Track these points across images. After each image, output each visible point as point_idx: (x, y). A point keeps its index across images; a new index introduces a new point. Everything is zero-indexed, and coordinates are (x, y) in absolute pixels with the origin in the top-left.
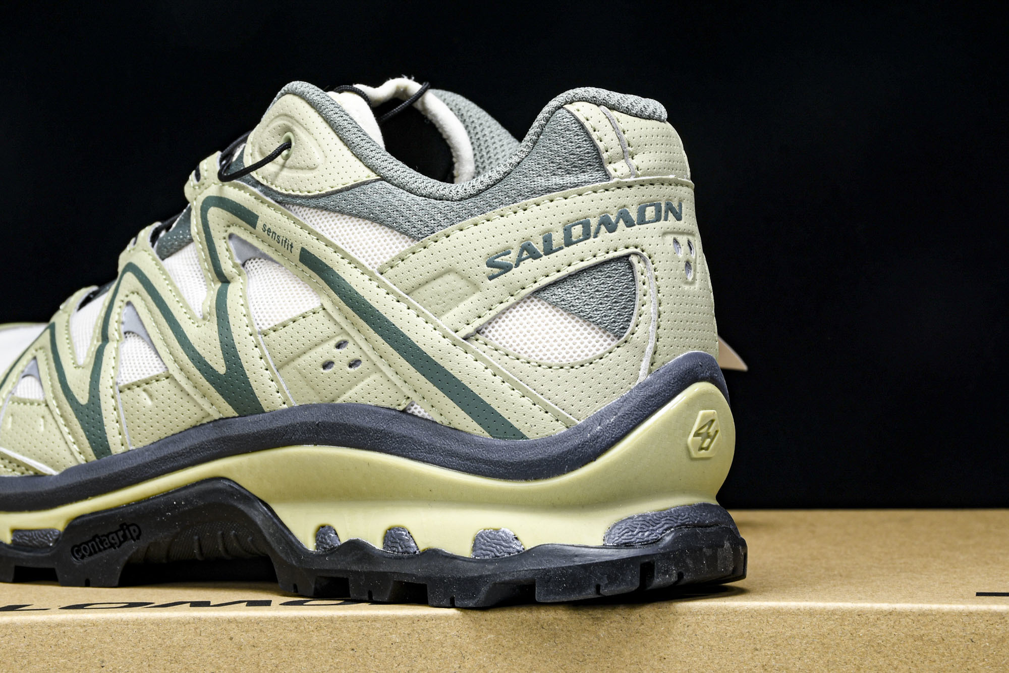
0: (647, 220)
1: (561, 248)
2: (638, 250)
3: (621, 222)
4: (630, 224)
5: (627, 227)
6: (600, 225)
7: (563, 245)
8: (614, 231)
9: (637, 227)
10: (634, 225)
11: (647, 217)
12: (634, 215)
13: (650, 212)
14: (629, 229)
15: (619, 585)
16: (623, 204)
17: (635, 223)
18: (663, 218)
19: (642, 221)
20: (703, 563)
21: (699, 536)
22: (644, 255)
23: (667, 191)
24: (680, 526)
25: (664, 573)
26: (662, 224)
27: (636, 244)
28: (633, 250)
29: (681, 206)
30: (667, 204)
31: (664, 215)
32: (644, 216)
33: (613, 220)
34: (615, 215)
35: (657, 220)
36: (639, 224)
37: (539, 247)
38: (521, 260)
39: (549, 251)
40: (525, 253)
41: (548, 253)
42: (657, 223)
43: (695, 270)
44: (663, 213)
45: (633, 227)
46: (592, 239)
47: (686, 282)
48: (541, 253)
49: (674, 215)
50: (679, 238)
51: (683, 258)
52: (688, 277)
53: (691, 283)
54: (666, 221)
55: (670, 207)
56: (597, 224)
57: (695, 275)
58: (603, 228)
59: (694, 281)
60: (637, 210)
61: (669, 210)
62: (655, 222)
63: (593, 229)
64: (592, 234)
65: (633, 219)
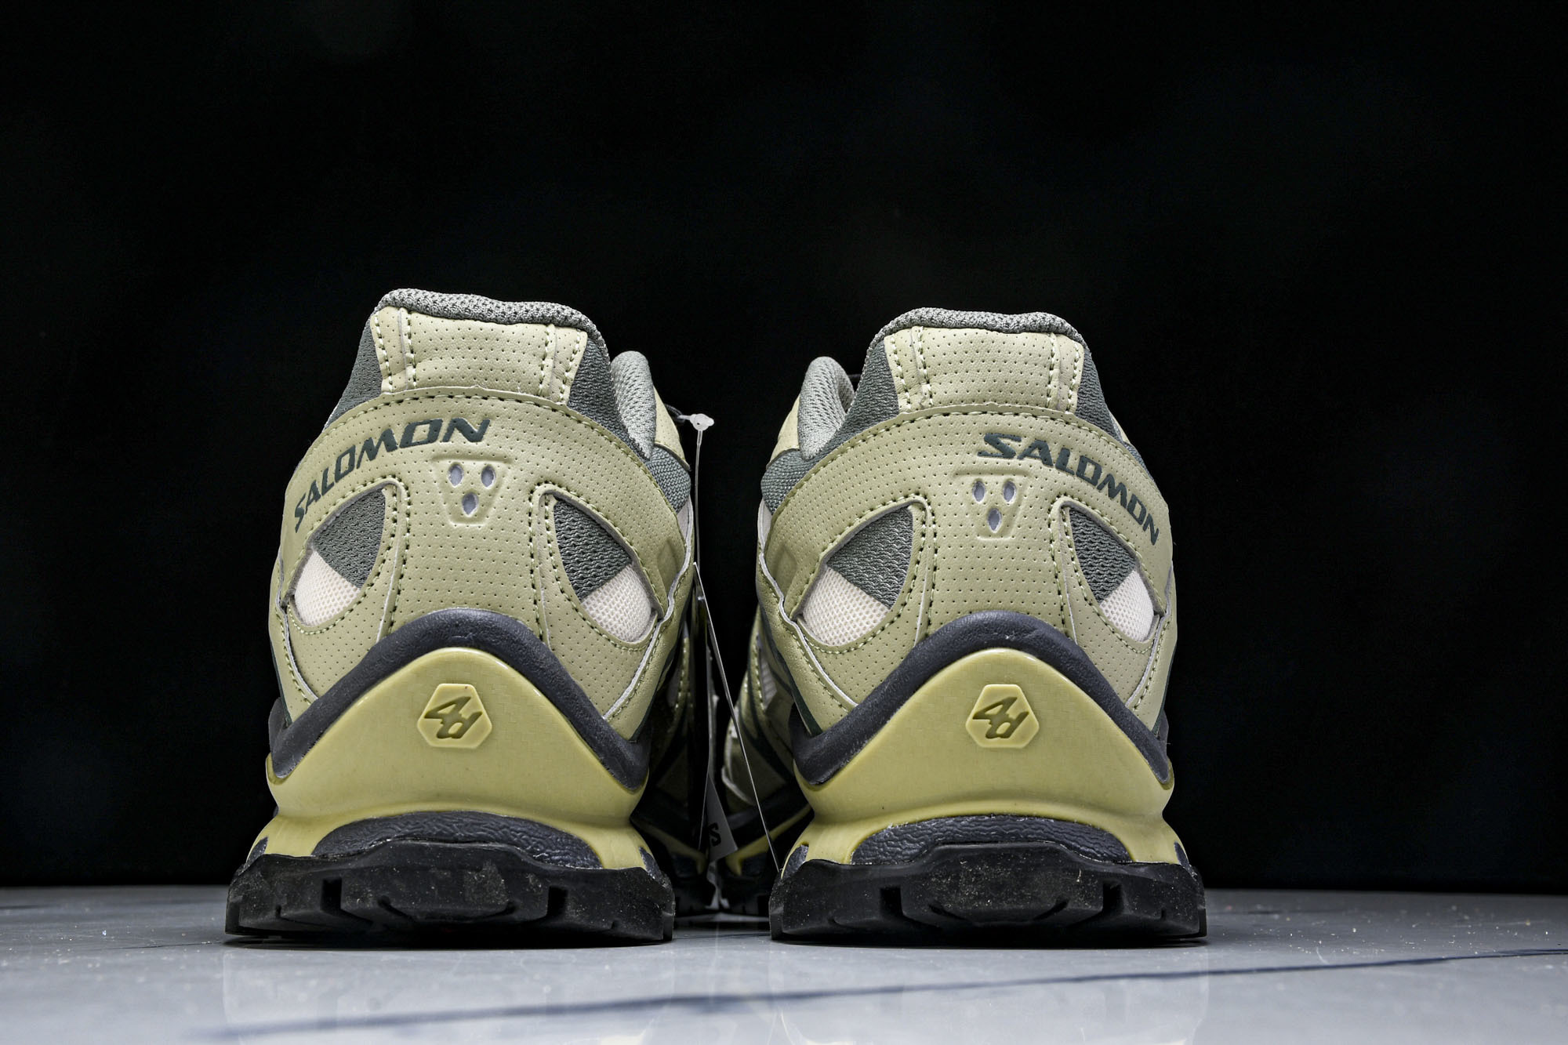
0: (413, 441)
1: (333, 485)
2: (395, 481)
3: (383, 445)
4: (391, 447)
5: (388, 451)
6: (363, 452)
7: (334, 482)
8: (374, 457)
9: (400, 450)
10: (396, 448)
11: (414, 438)
12: (398, 437)
13: (422, 431)
14: (389, 454)
15: (297, 909)
16: (387, 424)
17: (398, 446)
18: (441, 437)
19: (407, 442)
20: (430, 889)
21: (426, 852)
22: (401, 485)
23: (459, 405)
24: (403, 837)
25: (354, 896)
26: (439, 445)
27: (394, 471)
28: (390, 479)
29: (485, 424)
30: (455, 422)
31: (444, 435)
32: (411, 436)
33: (375, 444)
34: (379, 437)
35: (431, 439)
36: (402, 446)
37: (319, 486)
38: (309, 503)
39: (326, 489)
40: (312, 495)
41: (323, 493)
42: (430, 445)
43: (489, 504)
44: (443, 432)
45: (394, 452)
46: (355, 470)
47: (461, 519)
48: (320, 493)
49: (464, 436)
50: (467, 464)
51: (460, 487)
52: (464, 513)
53: (472, 520)
54: (447, 441)
55: (459, 425)
56: (361, 450)
57: (486, 510)
58: (365, 455)
59: (478, 518)
60: (403, 430)
61: (455, 429)
62: (426, 443)
63: (357, 458)
64: (356, 464)
65: (397, 441)
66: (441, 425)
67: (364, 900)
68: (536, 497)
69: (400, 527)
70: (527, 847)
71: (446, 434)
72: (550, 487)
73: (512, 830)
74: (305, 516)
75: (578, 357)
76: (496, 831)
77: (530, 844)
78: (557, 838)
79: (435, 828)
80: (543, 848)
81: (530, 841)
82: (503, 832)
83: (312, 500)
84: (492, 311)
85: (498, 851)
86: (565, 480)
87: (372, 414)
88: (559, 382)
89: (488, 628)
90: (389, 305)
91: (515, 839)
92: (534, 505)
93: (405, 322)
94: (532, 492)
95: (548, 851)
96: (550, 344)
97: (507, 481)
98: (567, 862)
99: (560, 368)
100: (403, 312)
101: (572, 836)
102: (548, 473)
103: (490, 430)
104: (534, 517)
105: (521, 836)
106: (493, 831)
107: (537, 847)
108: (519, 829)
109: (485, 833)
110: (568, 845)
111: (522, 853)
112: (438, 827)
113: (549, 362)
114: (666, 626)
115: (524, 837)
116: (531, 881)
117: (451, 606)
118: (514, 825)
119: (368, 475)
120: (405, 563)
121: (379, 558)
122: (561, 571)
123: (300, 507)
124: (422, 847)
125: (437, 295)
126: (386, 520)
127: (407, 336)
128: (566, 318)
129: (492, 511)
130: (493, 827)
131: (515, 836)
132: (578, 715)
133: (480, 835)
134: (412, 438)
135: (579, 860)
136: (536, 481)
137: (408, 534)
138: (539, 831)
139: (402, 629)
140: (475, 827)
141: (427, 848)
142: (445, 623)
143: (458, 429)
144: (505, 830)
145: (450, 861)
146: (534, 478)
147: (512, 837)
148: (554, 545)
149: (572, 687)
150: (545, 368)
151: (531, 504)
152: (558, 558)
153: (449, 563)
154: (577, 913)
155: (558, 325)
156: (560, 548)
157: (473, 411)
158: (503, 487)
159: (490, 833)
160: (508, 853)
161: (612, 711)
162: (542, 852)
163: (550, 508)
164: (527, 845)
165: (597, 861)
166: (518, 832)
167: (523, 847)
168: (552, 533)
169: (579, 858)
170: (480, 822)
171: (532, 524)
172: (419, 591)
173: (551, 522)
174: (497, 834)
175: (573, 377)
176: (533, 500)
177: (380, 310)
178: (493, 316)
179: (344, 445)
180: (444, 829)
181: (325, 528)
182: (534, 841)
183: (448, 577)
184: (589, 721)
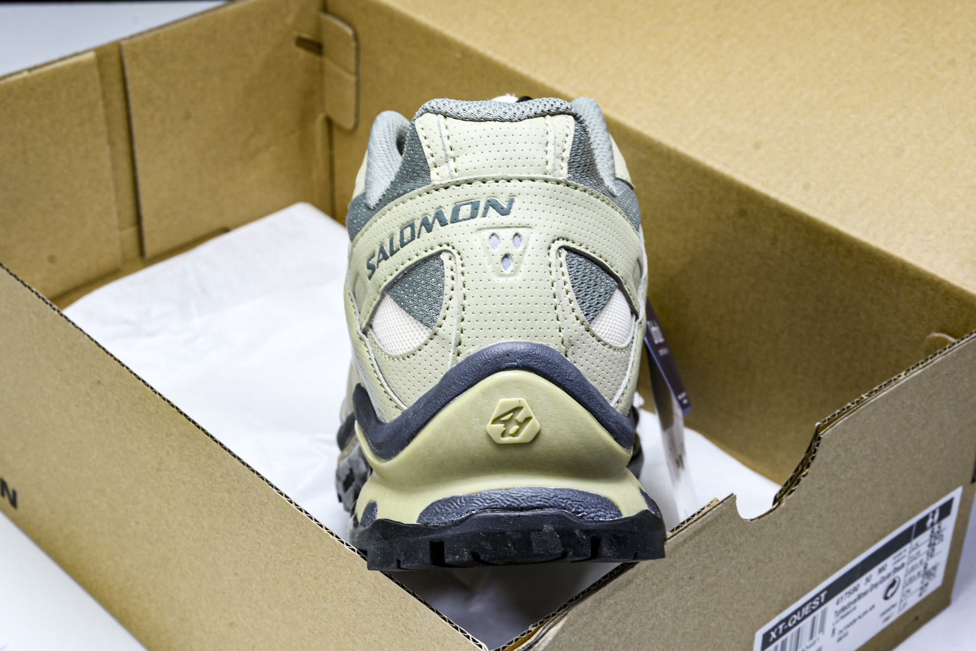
0: (461, 218)
1: (399, 249)
2: (450, 248)
3: (437, 221)
4: (443, 223)
5: (441, 226)
6: (421, 226)
7: (400, 247)
8: (431, 231)
9: (450, 225)
10: (447, 224)
11: (460, 216)
12: (448, 216)
13: (465, 211)
15: (412, 563)
16: (438, 206)
17: (449, 222)
18: (480, 214)
19: (455, 220)
20: (507, 546)
21: (502, 520)
22: (455, 252)
23: (490, 188)
24: (484, 509)
25: (454, 554)
26: (479, 220)
27: (448, 241)
28: (445, 247)
29: (511, 202)
30: (489, 202)
31: (482, 212)
32: (458, 215)
33: (431, 221)
34: (433, 215)
35: (473, 217)
36: (452, 222)
37: (387, 249)
38: (379, 261)
39: (393, 253)
40: (381, 255)
41: (392, 255)
42: (472, 220)
43: (520, 262)
44: (481, 210)
45: (446, 227)
46: (416, 239)
47: (502, 275)
48: (389, 254)
49: (497, 211)
50: (501, 233)
51: (499, 252)
52: (503, 270)
53: (509, 275)
54: (485, 217)
55: (492, 204)
56: (419, 225)
57: (518, 267)
58: (423, 228)
59: (514, 272)
60: (451, 210)
61: (490, 207)
62: (470, 219)
63: (417, 230)
64: (416, 235)
65: (447, 219)
66: (479, 205)
67: (461, 556)
68: (553, 251)
69: (457, 283)
70: (571, 510)
71: (484, 211)
72: (562, 243)
73: (560, 498)
74: (377, 270)
75: (570, 139)
76: (549, 500)
77: (573, 507)
78: (591, 500)
79: (506, 502)
80: (583, 509)
81: (573, 505)
82: (555, 501)
83: (382, 260)
84: (506, 113)
85: (552, 515)
86: (571, 236)
87: (426, 197)
88: (559, 160)
89: (530, 355)
90: (428, 112)
91: (563, 505)
92: (552, 258)
93: (443, 127)
94: (549, 248)
95: (586, 510)
96: (549, 133)
97: (532, 243)
98: (600, 516)
99: (559, 150)
100: (441, 117)
101: (600, 496)
102: (559, 233)
103: (515, 205)
104: (553, 269)
105: (567, 502)
106: (547, 500)
107: (579, 509)
108: (565, 497)
109: (542, 503)
110: (599, 504)
111: (570, 515)
112: (508, 501)
113: (550, 147)
114: (640, 323)
115: (568, 502)
116: (577, 534)
117: (500, 340)
118: (560, 494)
119: (428, 244)
120: (464, 310)
121: (444, 306)
122: (575, 304)
123: (370, 262)
124: (499, 517)
125: (464, 102)
126: (446, 278)
127: (447, 138)
128: (558, 108)
129: (523, 268)
130: (547, 497)
131: (563, 502)
132: (597, 409)
133: (539, 505)
134: (458, 216)
135: (608, 514)
136: (551, 240)
137: (464, 289)
138: (578, 496)
139: (468, 360)
140: (534, 498)
141: (502, 517)
142: (499, 354)
143: (491, 206)
144: (555, 499)
145: (519, 525)
146: (550, 238)
147: (560, 503)
148: (569, 286)
149: (592, 390)
150: (549, 152)
151: (550, 258)
152: (572, 295)
153: (496, 309)
154: (611, 553)
155: (552, 115)
156: (573, 287)
157: (501, 192)
158: (529, 249)
159: (545, 502)
160: (559, 516)
161: (616, 399)
162: (583, 512)
163: (563, 259)
164: (571, 508)
165: (619, 513)
166: (564, 499)
167: (569, 510)
168: (567, 278)
169: (607, 512)
170: (537, 495)
171: (553, 273)
172: (477, 331)
173: (565, 269)
174: (549, 503)
175: (569, 156)
176: (551, 255)
177: (421, 115)
178: (507, 117)
179: (404, 220)
180: (513, 502)
181: (395, 281)
182: (575, 504)
183: (497, 319)
184: (605, 412)
